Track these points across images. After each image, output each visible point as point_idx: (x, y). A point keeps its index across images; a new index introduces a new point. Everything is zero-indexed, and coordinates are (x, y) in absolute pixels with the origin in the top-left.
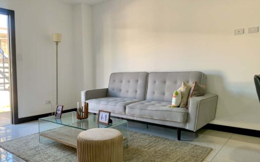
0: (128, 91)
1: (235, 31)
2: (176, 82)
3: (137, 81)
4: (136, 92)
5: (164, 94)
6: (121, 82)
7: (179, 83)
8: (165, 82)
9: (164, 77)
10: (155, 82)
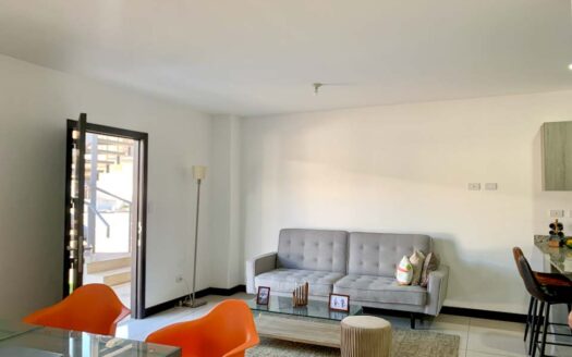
0: (316, 260)
1: (470, 185)
2: (394, 249)
3: (332, 244)
4: (331, 261)
5: (377, 265)
6: (303, 244)
7: (399, 250)
8: (378, 248)
9: (375, 240)
10: (361, 247)
